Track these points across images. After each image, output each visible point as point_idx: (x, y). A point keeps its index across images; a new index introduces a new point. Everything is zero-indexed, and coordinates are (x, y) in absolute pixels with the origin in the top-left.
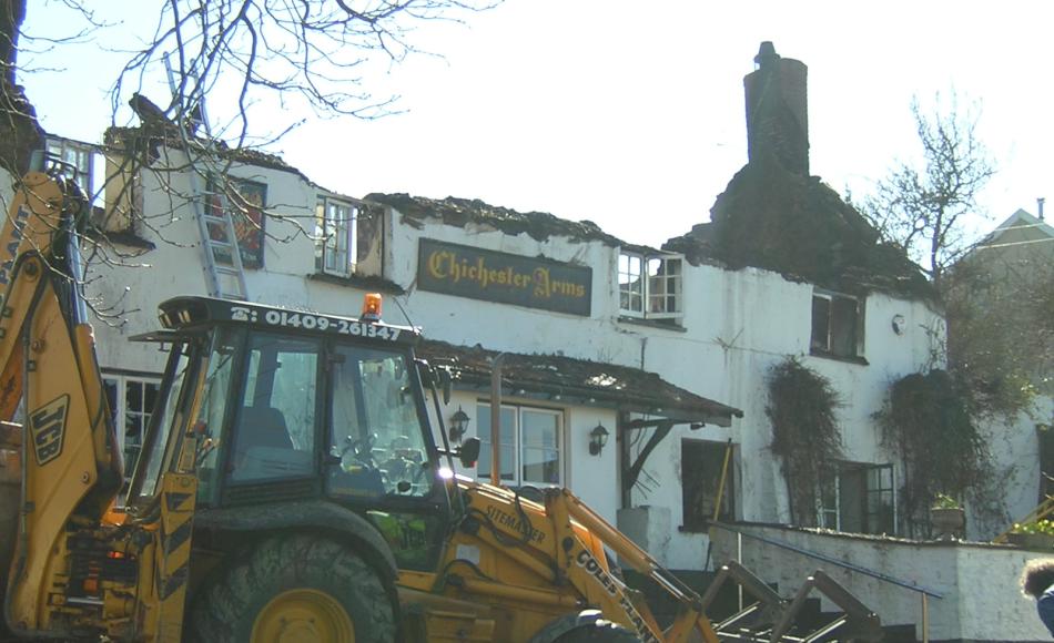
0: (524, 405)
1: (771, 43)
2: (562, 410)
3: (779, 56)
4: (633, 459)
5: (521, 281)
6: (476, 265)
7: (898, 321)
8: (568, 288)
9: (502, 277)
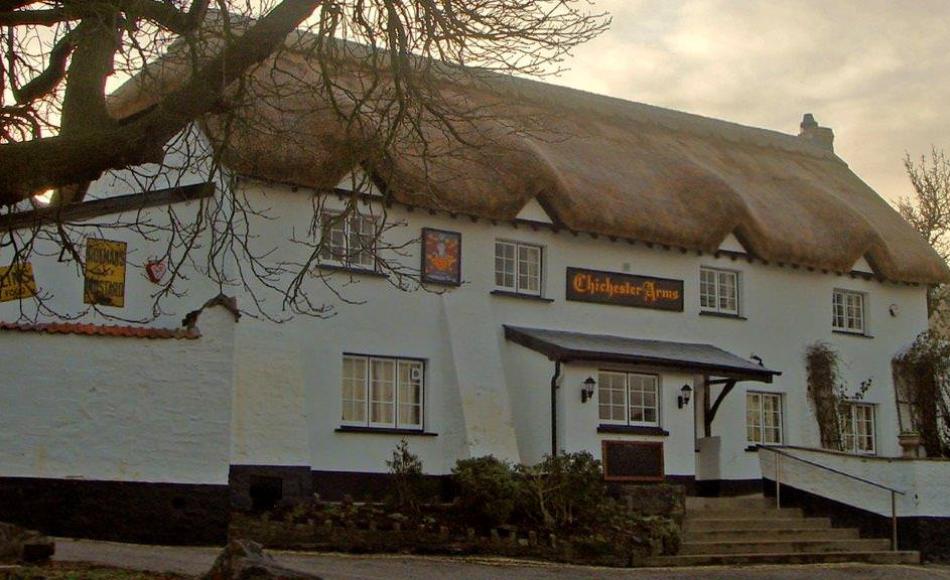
0: (632, 372)
1: (811, 115)
2: (656, 375)
3: (816, 124)
4: (712, 404)
5: (635, 291)
6: (605, 282)
7: (893, 308)
8: (666, 294)
9: (622, 290)
